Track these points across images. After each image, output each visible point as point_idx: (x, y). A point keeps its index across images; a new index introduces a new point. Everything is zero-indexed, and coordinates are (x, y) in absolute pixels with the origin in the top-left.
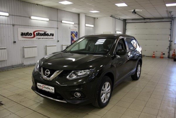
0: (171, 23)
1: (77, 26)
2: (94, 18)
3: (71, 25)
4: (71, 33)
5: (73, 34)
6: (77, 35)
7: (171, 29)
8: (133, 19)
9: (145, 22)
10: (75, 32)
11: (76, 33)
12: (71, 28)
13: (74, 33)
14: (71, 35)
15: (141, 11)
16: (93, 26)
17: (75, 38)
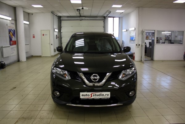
0: (104, 22)
1: (14, 22)
2: (29, 14)
3: (8, 21)
4: (9, 31)
5: (11, 33)
6: (14, 33)
7: (104, 27)
8: (68, 17)
9: (81, 20)
10: (13, 29)
11: (13, 31)
12: (9, 25)
13: (12, 31)
14: (9, 33)
15: (87, 9)
16: (28, 23)
17: (14, 37)
